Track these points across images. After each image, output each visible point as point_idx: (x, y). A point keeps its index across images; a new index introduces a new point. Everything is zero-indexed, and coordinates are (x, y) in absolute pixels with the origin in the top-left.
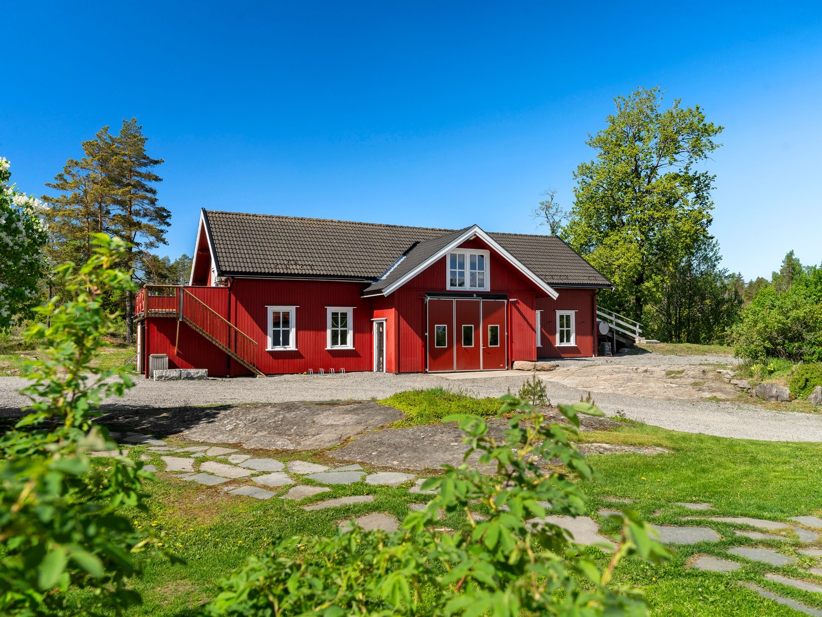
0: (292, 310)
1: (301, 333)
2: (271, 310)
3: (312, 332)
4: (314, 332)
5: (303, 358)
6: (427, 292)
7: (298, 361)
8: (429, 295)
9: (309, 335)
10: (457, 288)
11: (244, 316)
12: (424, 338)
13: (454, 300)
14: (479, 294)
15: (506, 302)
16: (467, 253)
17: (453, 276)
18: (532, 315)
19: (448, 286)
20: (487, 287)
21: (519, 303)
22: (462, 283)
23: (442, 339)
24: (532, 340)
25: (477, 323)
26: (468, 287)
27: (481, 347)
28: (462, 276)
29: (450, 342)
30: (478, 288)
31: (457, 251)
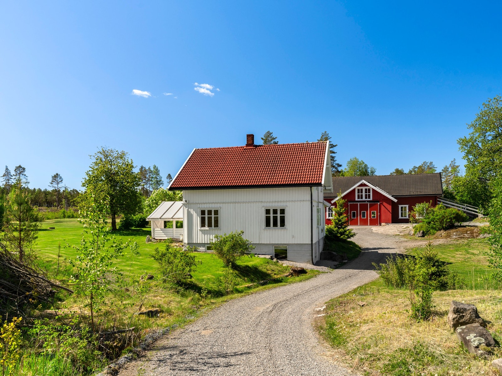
6: (349, 201)
8: (350, 203)
10: (360, 200)
13: (359, 204)
14: (368, 201)
15: (379, 203)
16: (364, 188)
17: (358, 196)
18: (389, 207)
19: (356, 199)
20: (371, 199)
21: (384, 203)
22: (362, 198)
23: (354, 216)
24: (390, 216)
25: (367, 211)
26: (364, 199)
27: (369, 218)
28: (362, 195)
29: (357, 216)
30: (368, 199)
31: (360, 188)
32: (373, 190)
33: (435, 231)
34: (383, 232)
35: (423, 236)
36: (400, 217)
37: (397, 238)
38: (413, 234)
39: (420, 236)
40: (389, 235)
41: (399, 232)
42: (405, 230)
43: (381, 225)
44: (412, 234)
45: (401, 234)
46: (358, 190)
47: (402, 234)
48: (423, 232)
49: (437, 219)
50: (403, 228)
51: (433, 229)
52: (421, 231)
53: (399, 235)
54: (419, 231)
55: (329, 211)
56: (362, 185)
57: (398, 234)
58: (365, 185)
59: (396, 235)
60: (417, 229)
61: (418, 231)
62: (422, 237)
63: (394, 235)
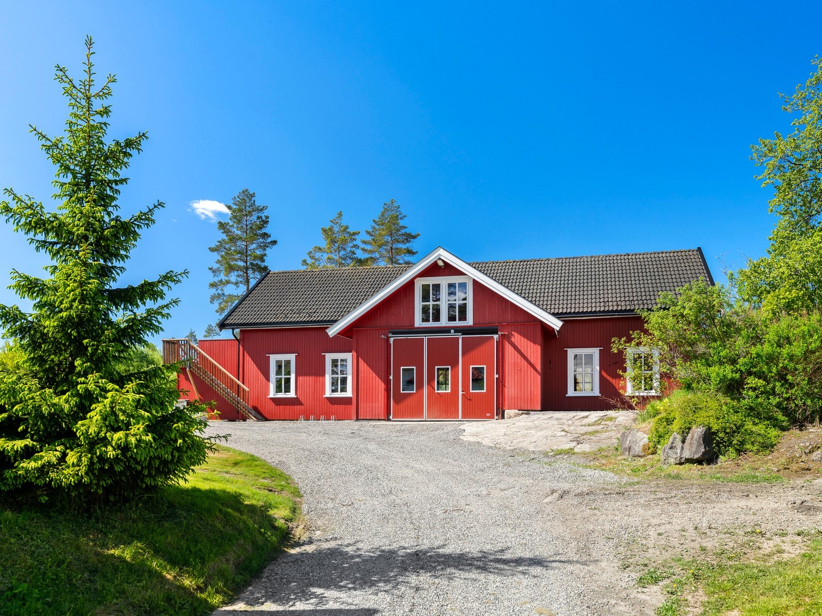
0: (292, 357)
1: (301, 378)
2: (274, 358)
3: (311, 378)
4: (313, 377)
5: (302, 404)
6: (391, 331)
7: (297, 407)
8: (394, 333)
9: (308, 380)
10: (431, 324)
11: (251, 366)
12: (387, 383)
13: (425, 338)
14: (458, 330)
15: (496, 337)
16: (444, 281)
17: (425, 310)
18: (534, 352)
19: (418, 322)
20: (470, 321)
21: (517, 338)
22: (437, 318)
23: (410, 383)
24: (534, 384)
25: (455, 364)
26: (444, 322)
27: (460, 393)
28: (437, 311)
29: (420, 386)
30: (457, 323)
31: (431, 281)
32: (476, 284)
33: (773, 432)
34: (502, 440)
35: (709, 458)
36: (571, 392)
37: (563, 465)
38: (646, 448)
39: (687, 454)
40: (524, 452)
41: (569, 436)
42: (599, 428)
43: (503, 417)
44: (638, 449)
45: (579, 449)
46: (426, 289)
47: (586, 447)
48: (708, 437)
49: (791, 358)
50: (586, 421)
51: (758, 415)
52: (697, 432)
53: (570, 452)
54: (685, 432)
55: (334, 372)
56: (434, 270)
57: (567, 447)
58: (449, 270)
59: (560, 453)
60: (669, 421)
61: (676, 426)
62: (699, 462)
63: (546, 454)
